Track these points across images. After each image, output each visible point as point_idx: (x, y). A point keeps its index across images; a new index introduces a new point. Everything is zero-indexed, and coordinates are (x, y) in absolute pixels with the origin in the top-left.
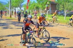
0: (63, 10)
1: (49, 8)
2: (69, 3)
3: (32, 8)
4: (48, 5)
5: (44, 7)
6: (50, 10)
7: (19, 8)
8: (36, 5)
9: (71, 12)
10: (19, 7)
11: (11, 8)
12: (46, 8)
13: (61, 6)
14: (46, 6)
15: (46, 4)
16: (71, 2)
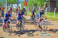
1: (48, 5)
3: (30, 5)
4: (47, 2)
5: (43, 4)
6: (49, 7)
7: (16, 5)
8: (34, 2)
10: (16, 3)
12: (45, 5)
14: (45, 3)
15: (45, 1)
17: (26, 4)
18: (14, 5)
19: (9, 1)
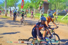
0: (55, 9)
1: (42, 7)
2: (61, 3)
3: (26, 8)
4: (41, 4)
5: (37, 6)
6: (43, 9)
7: (14, 8)
8: (30, 5)
9: (62, 11)
10: (14, 6)
11: (6, 8)
12: (39, 7)
13: (53, 6)
14: (39, 6)
15: (39, 4)
16: (62, 2)
17: (22, 7)
18: (12, 8)
19: (7, 4)
